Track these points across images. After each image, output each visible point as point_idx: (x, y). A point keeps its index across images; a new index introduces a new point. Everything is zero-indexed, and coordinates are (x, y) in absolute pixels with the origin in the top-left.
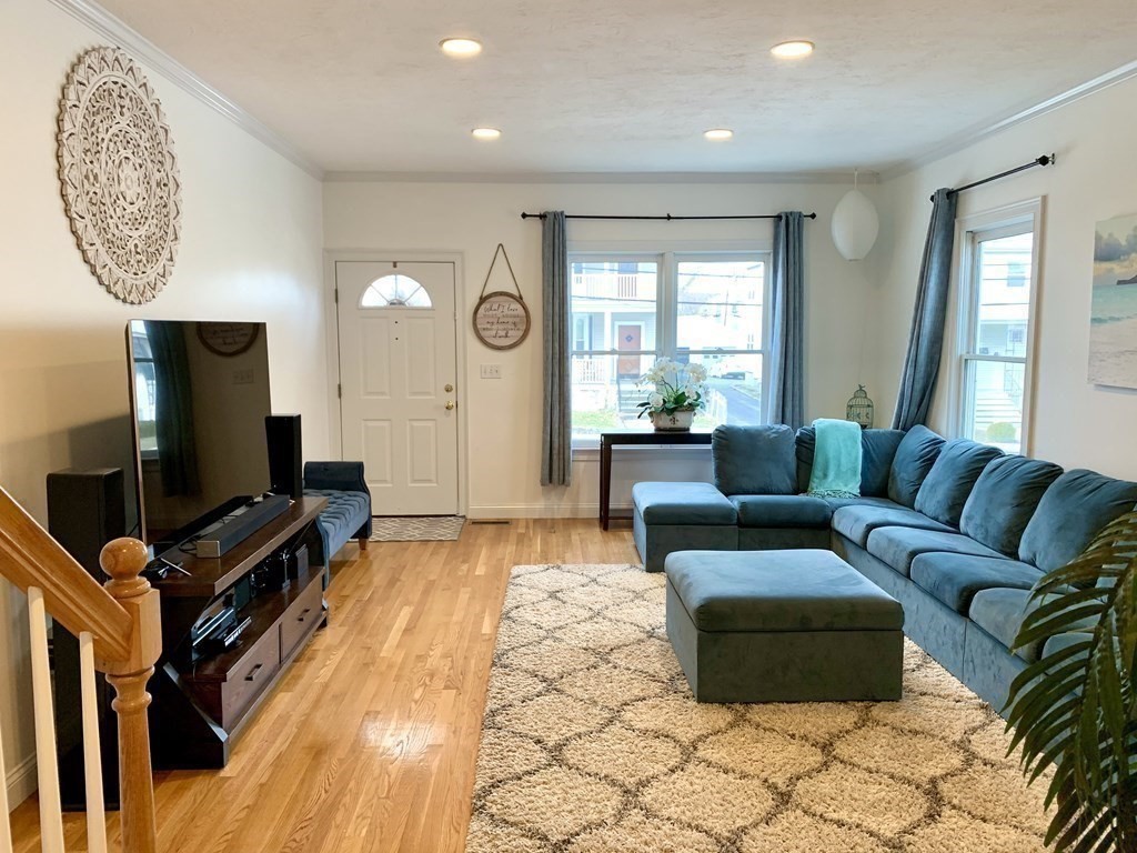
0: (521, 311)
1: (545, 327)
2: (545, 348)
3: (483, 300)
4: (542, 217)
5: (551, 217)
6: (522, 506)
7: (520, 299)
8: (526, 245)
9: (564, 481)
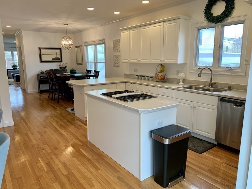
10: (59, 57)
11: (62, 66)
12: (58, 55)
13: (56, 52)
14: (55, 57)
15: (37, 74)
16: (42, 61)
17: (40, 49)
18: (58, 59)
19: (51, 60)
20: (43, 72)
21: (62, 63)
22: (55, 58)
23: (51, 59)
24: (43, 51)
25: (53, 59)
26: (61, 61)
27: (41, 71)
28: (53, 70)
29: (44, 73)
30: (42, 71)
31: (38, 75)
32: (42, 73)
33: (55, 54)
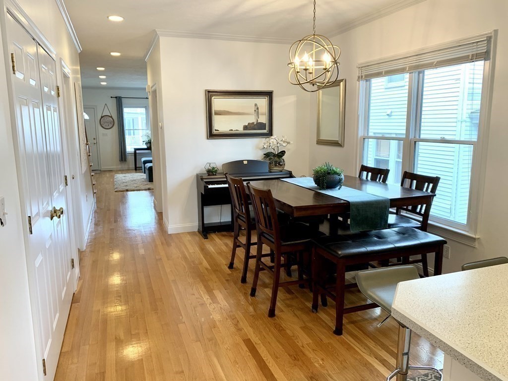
0: (112, 120)
1: (118, 124)
2: (119, 128)
3: (102, 117)
4: (116, 97)
5: (118, 98)
6: (115, 167)
7: (111, 117)
8: (112, 105)
9: (125, 160)
10: (264, 119)
11: (272, 151)
12: (262, 114)
13: (256, 105)
14: (252, 119)
15: (197, 175)
16: (214, 132)
17: (210, 94)
18: (261, 126)
19: (240, 129)
20: (213, 168)
21: (272, 140)
22: (253, 123)
23: (239, 127)
24: (219, 103)
25: (245, 128)
26: (270, 134)
27: (208, 167)
28: (245, 162)
29: (218, 172)
30: (212, 165)
31: (200, 178)
32: (211, 172)
33: (252, 110)
